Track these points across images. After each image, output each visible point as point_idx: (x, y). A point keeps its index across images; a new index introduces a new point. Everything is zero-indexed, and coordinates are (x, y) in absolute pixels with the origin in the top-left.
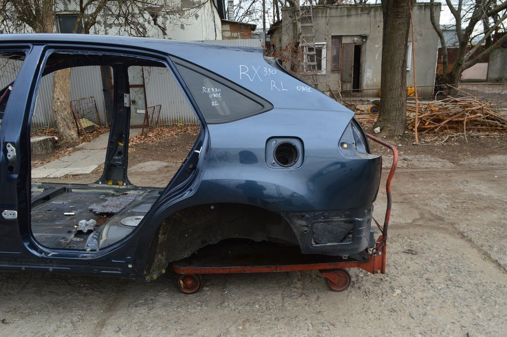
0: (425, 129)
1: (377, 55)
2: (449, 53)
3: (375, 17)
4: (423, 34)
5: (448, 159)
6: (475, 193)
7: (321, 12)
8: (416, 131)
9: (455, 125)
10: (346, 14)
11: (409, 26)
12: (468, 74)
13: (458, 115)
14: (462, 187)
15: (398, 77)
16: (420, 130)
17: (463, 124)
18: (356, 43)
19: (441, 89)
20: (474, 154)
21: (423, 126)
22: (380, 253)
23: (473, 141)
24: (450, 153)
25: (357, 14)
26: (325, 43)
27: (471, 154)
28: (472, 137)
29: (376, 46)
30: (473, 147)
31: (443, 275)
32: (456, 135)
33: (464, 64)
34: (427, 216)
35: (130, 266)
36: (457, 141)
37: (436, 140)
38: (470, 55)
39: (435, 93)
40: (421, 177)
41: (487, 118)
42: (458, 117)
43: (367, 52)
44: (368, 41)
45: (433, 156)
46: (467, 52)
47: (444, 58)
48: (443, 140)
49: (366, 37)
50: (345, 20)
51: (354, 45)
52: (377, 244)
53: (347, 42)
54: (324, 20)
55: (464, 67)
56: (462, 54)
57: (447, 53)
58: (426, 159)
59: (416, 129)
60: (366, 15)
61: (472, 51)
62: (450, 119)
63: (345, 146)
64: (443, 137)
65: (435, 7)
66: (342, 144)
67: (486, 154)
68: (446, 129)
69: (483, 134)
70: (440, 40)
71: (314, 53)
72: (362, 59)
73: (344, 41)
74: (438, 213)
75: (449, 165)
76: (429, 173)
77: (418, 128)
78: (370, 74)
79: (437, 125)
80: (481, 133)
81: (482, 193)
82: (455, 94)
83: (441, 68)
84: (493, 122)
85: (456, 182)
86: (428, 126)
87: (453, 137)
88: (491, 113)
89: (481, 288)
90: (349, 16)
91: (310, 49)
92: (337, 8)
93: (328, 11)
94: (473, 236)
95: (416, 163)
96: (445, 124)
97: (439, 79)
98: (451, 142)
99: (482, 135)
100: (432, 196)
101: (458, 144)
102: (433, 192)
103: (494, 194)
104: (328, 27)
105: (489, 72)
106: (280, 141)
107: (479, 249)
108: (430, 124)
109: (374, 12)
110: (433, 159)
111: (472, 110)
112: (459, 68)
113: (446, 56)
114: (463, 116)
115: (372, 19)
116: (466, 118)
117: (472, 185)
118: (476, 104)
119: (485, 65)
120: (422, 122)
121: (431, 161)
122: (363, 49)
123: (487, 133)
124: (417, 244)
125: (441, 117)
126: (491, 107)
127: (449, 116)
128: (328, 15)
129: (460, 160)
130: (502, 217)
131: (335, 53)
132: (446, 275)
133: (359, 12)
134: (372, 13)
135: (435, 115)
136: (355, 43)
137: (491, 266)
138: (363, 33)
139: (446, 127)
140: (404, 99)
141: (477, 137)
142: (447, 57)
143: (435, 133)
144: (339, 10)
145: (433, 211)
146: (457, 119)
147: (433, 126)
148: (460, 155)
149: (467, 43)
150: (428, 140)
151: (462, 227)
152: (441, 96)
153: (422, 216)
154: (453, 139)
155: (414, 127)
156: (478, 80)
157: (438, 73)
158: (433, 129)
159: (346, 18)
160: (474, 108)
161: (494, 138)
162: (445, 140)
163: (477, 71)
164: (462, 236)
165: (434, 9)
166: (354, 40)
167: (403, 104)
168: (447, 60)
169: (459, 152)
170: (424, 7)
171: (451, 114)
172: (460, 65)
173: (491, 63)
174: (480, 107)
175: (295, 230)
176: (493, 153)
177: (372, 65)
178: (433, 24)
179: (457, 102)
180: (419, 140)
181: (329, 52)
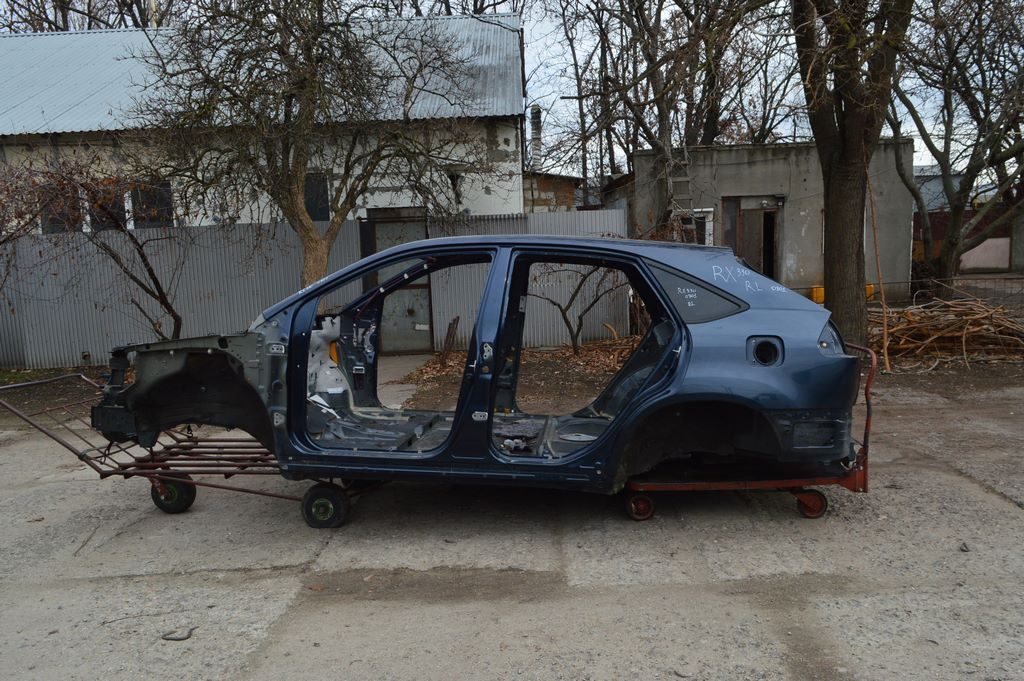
0: (900, 351)
1: (803, 230)
2: (933, 224)
3: (798, 166)
4: (885, 193)
5: (939, 393)
6: (978, 432)
7: (702, 157)
8: (886, 355)
9: (949, 344)
10: (746, 160)
11: (864, 192)
12: (973, 258)
13: (951, 328)
14: (960, 425)
15: (852, 269)
16: (892, 352)
17: (961, 342)
18: (765, 208)
19: (923, 286)
20: (980, 387)
21: (896, 346)
22: (862, 468)
23: (978, 369)
24: (942, 384)
25: (766, 161)
26: (712, 209)
27: (975, 386)
28: (978, 362)
29: (802, 213)
30: (979, 377)
31: (935, 505)
32: (950, 359)
33: (962, 242)
34: (911, 455)
35: (599, 472)
36: (953, 369)
37: (919, 368)
38: (971, 227)
39: (913, 293)
40: (900, 414)
41: (1001, 332)
42: (952, 331)
43: (786, 224)
44: (787, 205)
45: (915, 388)
46: (965, 222)
47: (924, 233)
48: (929, 367)
49: (783, 198)
50: (745, 171)
51: (762, 212)
52: (858, 457)
53: (750, 208)
54: (707, 171)
55: (962, 248)
56: (956, 226)
57: (929, 224)
58: (905, 394)
59: (885, 351)
60: (781, 161)
61: (973, 221)
62: (940, 334)
63: (825, 345)
64: (930, 363)
65: (902, 146)
66: (822, 343)
67: (999, 386)
68: (935, 350)
69: (996, 357)
70: (914, 202)
71: (693, 226)
72: (776, 236)
73: (745, 205)
74: (927, 452)
75: (941, 401)
76: (911, 411)
77: (888, 348)
78: (792, 262)
79: (919, 343)
80: (992, 357)
81: (989, 432)
82: (949, 296)
83: (921, 249)
84: (1012, 340)
85: (952, 420)
86: (905, 346)
87: (947, 362)
88: (1008, 324)
89: (980, 514)
90: (751, 163)
91: (686, 220)
92: (731, 151)
93: (715, 156)
94: (973, 472)
95: (890, 399)
96: (932, 342)
97: (919, 270)
98: (944, 369)
99: (994, 360)
100: (917, 435)
101: (954, 373)
102: (919, 431)
103: (1007, 432)
104: (715, 183)
105: (1014, 254)
106: (760, 340)
107: (981, 484)
108: (907, 342)
109: (796, 155)
110: (915, 393)
111: (975, 320)
112: (953, 249)
113: (927, 229)
114: (961, 328)
115: (793, 167)
116: (965, 332)
117: (976, 423)
118: (981, 309)
119: (1004, 242)
120: (895, 339)
121: (913, 396)
122: (778, 220)
123: (1002, 356)
124: (899, 480)
125: (925, 332)
126: (1005, 314)
127: (936, 329)
128: (715, 162)
129: (959, 395)
130: (1015, 455)
131: (728, 226)
132: (939, 505)
133: (770, 156)
134: (793, 158)
135: (914, 328)
136: (762, 208)
137: (994, 498)
138: (777, 191)
139: (934, 347)
140: (863, 303)
141: (986, 362)
142: (930, 231)
143: (916, 356)
144: (733, 154)
145: (919, 450)
146: (950, 335)
147: (912, 345)
148: (959, 389)
149: (963, 206)
150: (906, 368)
151: (961, 464)
152: (923, 298)
153: (905, 456)
154: (946, 366)
155: (882, 348)
156: (993, 269)
157: (916, 258)
158: (913, 350)
159: (746, 166)
160: (977, 316)
161: (1014, 364)
162: (934, 366)
163: (990, 253)
164: (960, 473)
165: (902, 152)
166: (762, 204)
167: (862, 311)
168: (929, 236)
169: (956, 383)
170: (883, 147)
171: (940, 326)
172: (953, 245)
173: (1015, 238)
174: (986, 314)
175: (776, 430)
176: (1011, 384)
177: (796, 247)
178: (902, 175)
179: (949, 306)
180: (892, 367)
181: (719, 226)
